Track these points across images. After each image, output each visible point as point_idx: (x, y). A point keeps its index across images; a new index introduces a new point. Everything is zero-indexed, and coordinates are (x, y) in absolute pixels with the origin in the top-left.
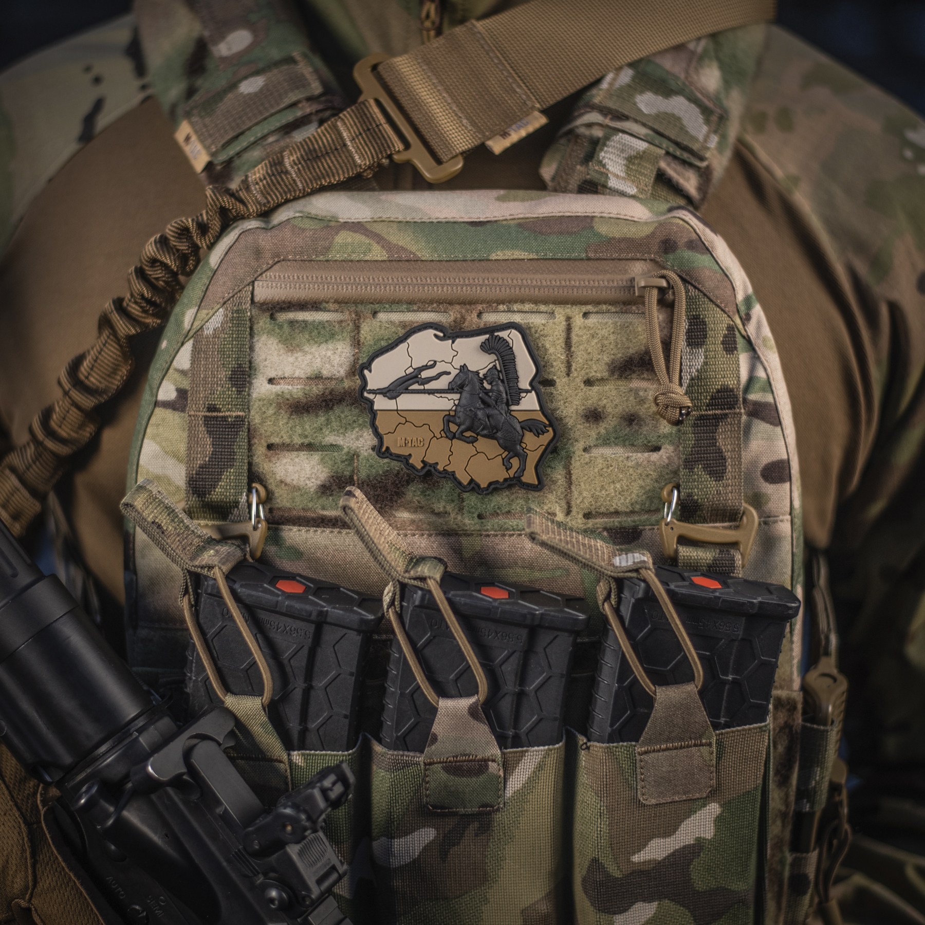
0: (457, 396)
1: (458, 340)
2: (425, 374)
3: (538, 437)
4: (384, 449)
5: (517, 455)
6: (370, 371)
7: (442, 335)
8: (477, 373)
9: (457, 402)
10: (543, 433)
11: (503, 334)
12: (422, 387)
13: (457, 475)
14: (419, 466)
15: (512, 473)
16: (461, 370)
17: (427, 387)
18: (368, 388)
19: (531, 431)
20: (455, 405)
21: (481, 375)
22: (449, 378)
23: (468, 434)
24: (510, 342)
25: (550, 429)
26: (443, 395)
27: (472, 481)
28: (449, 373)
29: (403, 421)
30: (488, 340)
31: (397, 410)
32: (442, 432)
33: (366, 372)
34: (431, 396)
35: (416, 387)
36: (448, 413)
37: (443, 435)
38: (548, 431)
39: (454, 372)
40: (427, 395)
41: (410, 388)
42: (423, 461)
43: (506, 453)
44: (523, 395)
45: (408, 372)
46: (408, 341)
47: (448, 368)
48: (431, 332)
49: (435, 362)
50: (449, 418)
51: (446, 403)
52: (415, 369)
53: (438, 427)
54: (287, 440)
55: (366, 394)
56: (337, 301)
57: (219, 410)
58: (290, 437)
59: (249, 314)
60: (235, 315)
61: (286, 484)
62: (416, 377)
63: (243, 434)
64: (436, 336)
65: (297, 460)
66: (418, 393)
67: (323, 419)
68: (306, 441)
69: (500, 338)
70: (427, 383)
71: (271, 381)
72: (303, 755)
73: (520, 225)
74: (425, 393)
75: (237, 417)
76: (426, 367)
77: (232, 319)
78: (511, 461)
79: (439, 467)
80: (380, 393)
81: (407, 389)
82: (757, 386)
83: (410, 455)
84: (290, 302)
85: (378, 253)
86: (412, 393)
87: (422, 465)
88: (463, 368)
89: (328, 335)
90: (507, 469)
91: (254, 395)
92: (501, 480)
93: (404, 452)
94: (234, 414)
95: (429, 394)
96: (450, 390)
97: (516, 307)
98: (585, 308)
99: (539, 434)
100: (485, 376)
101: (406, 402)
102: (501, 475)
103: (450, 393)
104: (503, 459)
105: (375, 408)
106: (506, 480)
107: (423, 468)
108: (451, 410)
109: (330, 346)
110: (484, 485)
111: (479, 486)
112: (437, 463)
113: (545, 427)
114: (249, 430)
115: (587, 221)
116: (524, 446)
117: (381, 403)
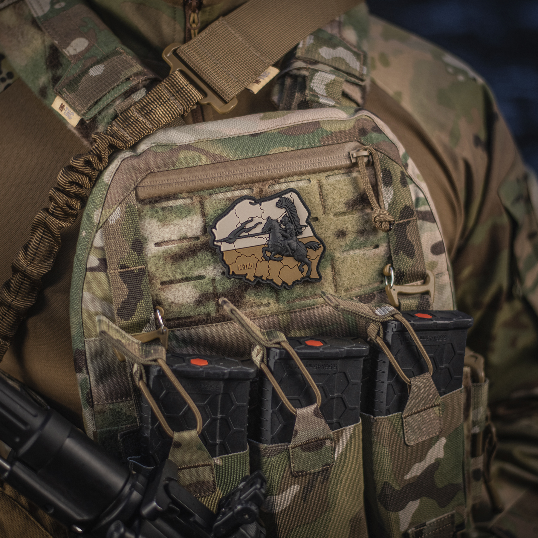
0: (267, 236)
1: (263, 203)
2: (248, 226)
3: (316, 251)
4: (231, 273)
5: (306, 263)
6: (216, 229)
7: (253, 202)
8: (277, 220)
9: (268, 239)
10: (318, 248)
11: (287, 196)
12: (247, 234)
13: (274, 281)
14: (252, 279)
15: (304, 274)
16: (267, 220)
17: (250, 233)
18: (216, 239)
19: (311, 248)
20: (267, 241)
21: (279, 221)
22: (262, 226)
23: (277, 256)
24: (292, 199)
25: (321, 245)
26: (260, 236)
27: (284, 282)
28: (261, 223)
29: (240, 255)
30: (280, 200)
31: (235, 249)
32: (263, 258)
33: (214, 230)
34: (253, 238)
35: (244, 234)
36: (264, 246)
37: (264, 259)
38: (321, 247)
39: (264, 222)
40: (251, 238)
41: (241, 235)
42: (254, 276)
43: (300, 263)
44: (304, 228)
45: (238, 226)
46: (235, 208)
47: (260, 220)
48: (247, 201)
49: (252, 218)
50: (265, 249)
51: (263, 240)
52: (241, 224)
53: (260, 255)
54: (172, 278)
55: (215, 243)
56: (188, 192)
57: (128, 267)
58: (174, 276)
59: (137, 207)
60: (128, 209)
61: (175, 304)
62: (243, 228)
63: (146, 279)
64: (250, 203)
65: (180, 288)
66: (246, 237)
67: (192, 262)
68: (184, 276)
69: (286, 199)
70: (249, 231)
71: (157, 244)
72: (221, 458)
73: (279, 132)
74: (249, 237)
75: (140, 269)
76: (248, 222)
77: (127, 212)
78: (303, 267)
79: (263, 278)
80: (223, 241)
81: (239, 236)
82: (421, 202)
83: (246, 274)
84: (159, 197)
85: (205, 160)
86: (243, 238)
87: (254, 278)
88: (269, 219)
89: (186, 212)
90: (302, 272)
91: (149, 255)
92: (299, 279)
93: (243, 272)
94: (138, 268)
95: (252, 237)
96: (263, 232)
97: (289, 179)
98: (326, 174)
99: (316, 249)
100: (281, 222)
101: (240, 243)
102: (299, 276)
103: (264, 234)
104: (299, 267)
105: (222, 250)
106: (302, 278)
107: (255, 280)
108: (265, 244)
109: (189, 218)
110: (290, 284)
111: (287, 284)
112: (262, 276)
113: (318, 245)
114: (149, 275)
115: (317, 124)
116: (309, 257)
117: (224, 247)
